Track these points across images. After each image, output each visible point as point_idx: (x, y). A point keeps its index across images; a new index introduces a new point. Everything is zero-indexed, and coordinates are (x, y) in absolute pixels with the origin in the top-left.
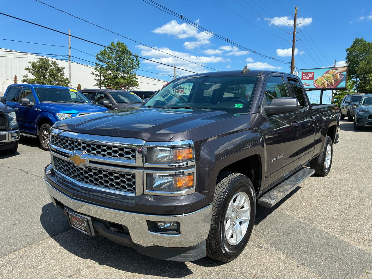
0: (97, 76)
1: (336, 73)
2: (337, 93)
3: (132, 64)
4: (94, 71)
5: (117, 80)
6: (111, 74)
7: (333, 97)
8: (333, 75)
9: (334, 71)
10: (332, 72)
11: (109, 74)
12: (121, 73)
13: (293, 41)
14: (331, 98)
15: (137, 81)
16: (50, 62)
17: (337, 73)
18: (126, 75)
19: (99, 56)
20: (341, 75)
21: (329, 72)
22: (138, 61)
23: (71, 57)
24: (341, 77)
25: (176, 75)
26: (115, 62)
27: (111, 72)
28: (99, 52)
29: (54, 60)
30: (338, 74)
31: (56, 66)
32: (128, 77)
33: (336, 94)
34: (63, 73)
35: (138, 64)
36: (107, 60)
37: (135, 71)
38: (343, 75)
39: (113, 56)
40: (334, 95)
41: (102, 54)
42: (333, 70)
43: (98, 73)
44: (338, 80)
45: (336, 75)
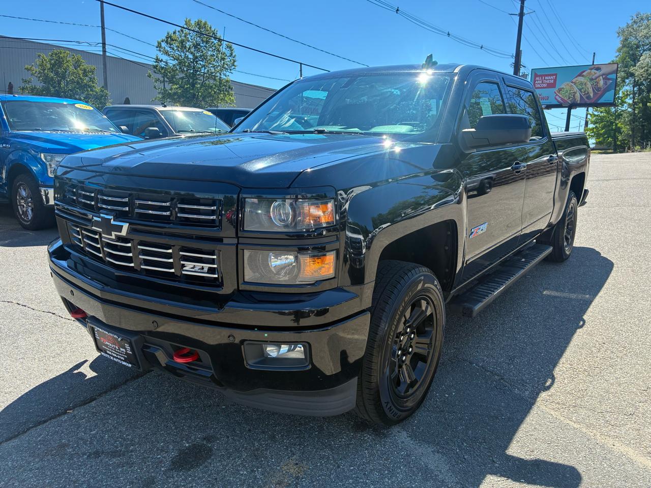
0: (158, 82)
1: (596, 75)
6: (183, 79)
7: (587, 121)
8: (592, 79)
9: (593, 71)
10: (590, 73)
11: (180, 79)
12: (202, 78)
13: (521, 15)
15: (231, 91)
17: (599, 76)
18: (211, 81)
19: (163, 44)
20: (606, 79)
21: (584, 74)
23: (107, 46)
24: (605, 83)
26: (190, 56)
27: (184, 75)
30: (601, 77)
35: (234, 61)
36: (177, 53)
37: (228, 74)
40: (589, 117)
42: (591, 69)
43: (160, 76)
44: (600, 88)
45: (597, 80)
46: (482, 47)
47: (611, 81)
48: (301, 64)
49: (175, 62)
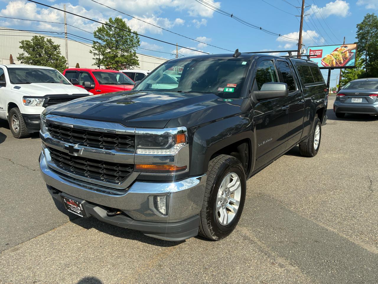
0: (96, 55)
1: (345, 50)
2: (346, 71)
3: (131, 41)
4: (92, 49)
5: (117, 59)
6: (110, 52)
7: (341, 76)
9: (343, 48)
10: (341, 49)
11: (108, 53)
12: (120, 52)
13: (302, 16)
14: (339, 77)
15: (137, 59)
16: (45, 40)
18: (126, 54)
19: (97, 34)
20: (350, 52)
21: (338, 50)
22: (138, 38)
23: (68, 34)
24: (350, 55)
25: (178, 54)
26: (114, 39)
27: (110, 50)
28: (97, 29)
29: (49, 38)
30: (347, 51)
31: (51, 44)
32: (127, 56)
33: (344, 73)
34: (59, 51)
35: (138, 42)
36: (106, 38)
37: (135, 49)
38: (352, 53)
39: (111, 33)
40: (342, 74)
41: (100, 30)
42: (342, 47)
43: (97, 52)
44: (347, 58)
45: (345, 53)
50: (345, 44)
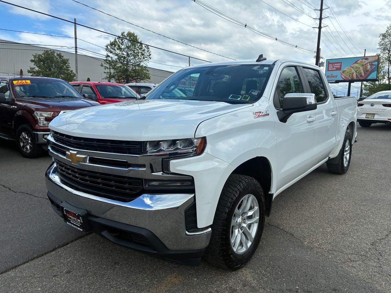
0: (106, 69)
1: (366, 63)
3: (143, 55)
5: (128, 73)
8: (363, 65)
9: (364, 60)
11: (119, 67)
13: (320, 28)
15: (148, 73)
16: (55, 54)
17: (367, 63)
19: (109, 47)
20: (371, 65)
21: (358, 62)
23: (78, 49)
24: (371, 67)
26: (125, 53)
28: (109, 43)
30: (369, 64)
31: (61, 58)
34: (68, 65)
35: (150, 55)
36: (118, 52)
37: (146, 63)
39: (123, 47)
42: (362, 59)
43: (108, 66)
44: (368, 70)
45: (366, 65)
46: (296, 46)
47: (375, 66)
48: (189, 57)
49: (116, 57)
50: (366, 56)
